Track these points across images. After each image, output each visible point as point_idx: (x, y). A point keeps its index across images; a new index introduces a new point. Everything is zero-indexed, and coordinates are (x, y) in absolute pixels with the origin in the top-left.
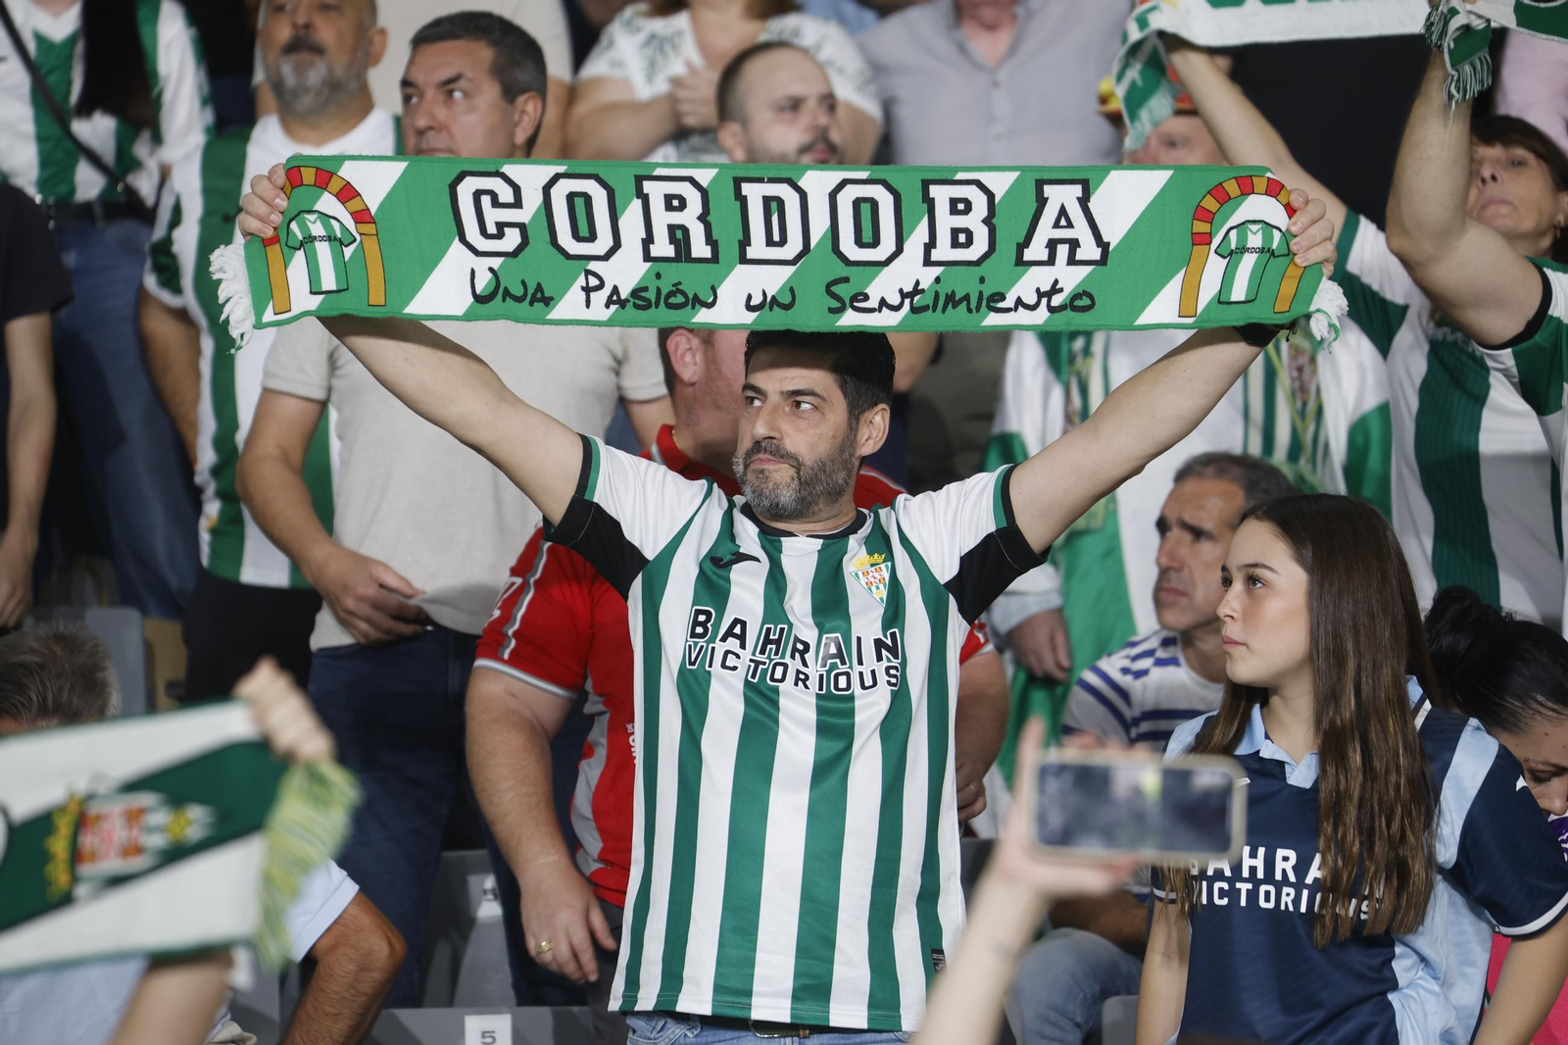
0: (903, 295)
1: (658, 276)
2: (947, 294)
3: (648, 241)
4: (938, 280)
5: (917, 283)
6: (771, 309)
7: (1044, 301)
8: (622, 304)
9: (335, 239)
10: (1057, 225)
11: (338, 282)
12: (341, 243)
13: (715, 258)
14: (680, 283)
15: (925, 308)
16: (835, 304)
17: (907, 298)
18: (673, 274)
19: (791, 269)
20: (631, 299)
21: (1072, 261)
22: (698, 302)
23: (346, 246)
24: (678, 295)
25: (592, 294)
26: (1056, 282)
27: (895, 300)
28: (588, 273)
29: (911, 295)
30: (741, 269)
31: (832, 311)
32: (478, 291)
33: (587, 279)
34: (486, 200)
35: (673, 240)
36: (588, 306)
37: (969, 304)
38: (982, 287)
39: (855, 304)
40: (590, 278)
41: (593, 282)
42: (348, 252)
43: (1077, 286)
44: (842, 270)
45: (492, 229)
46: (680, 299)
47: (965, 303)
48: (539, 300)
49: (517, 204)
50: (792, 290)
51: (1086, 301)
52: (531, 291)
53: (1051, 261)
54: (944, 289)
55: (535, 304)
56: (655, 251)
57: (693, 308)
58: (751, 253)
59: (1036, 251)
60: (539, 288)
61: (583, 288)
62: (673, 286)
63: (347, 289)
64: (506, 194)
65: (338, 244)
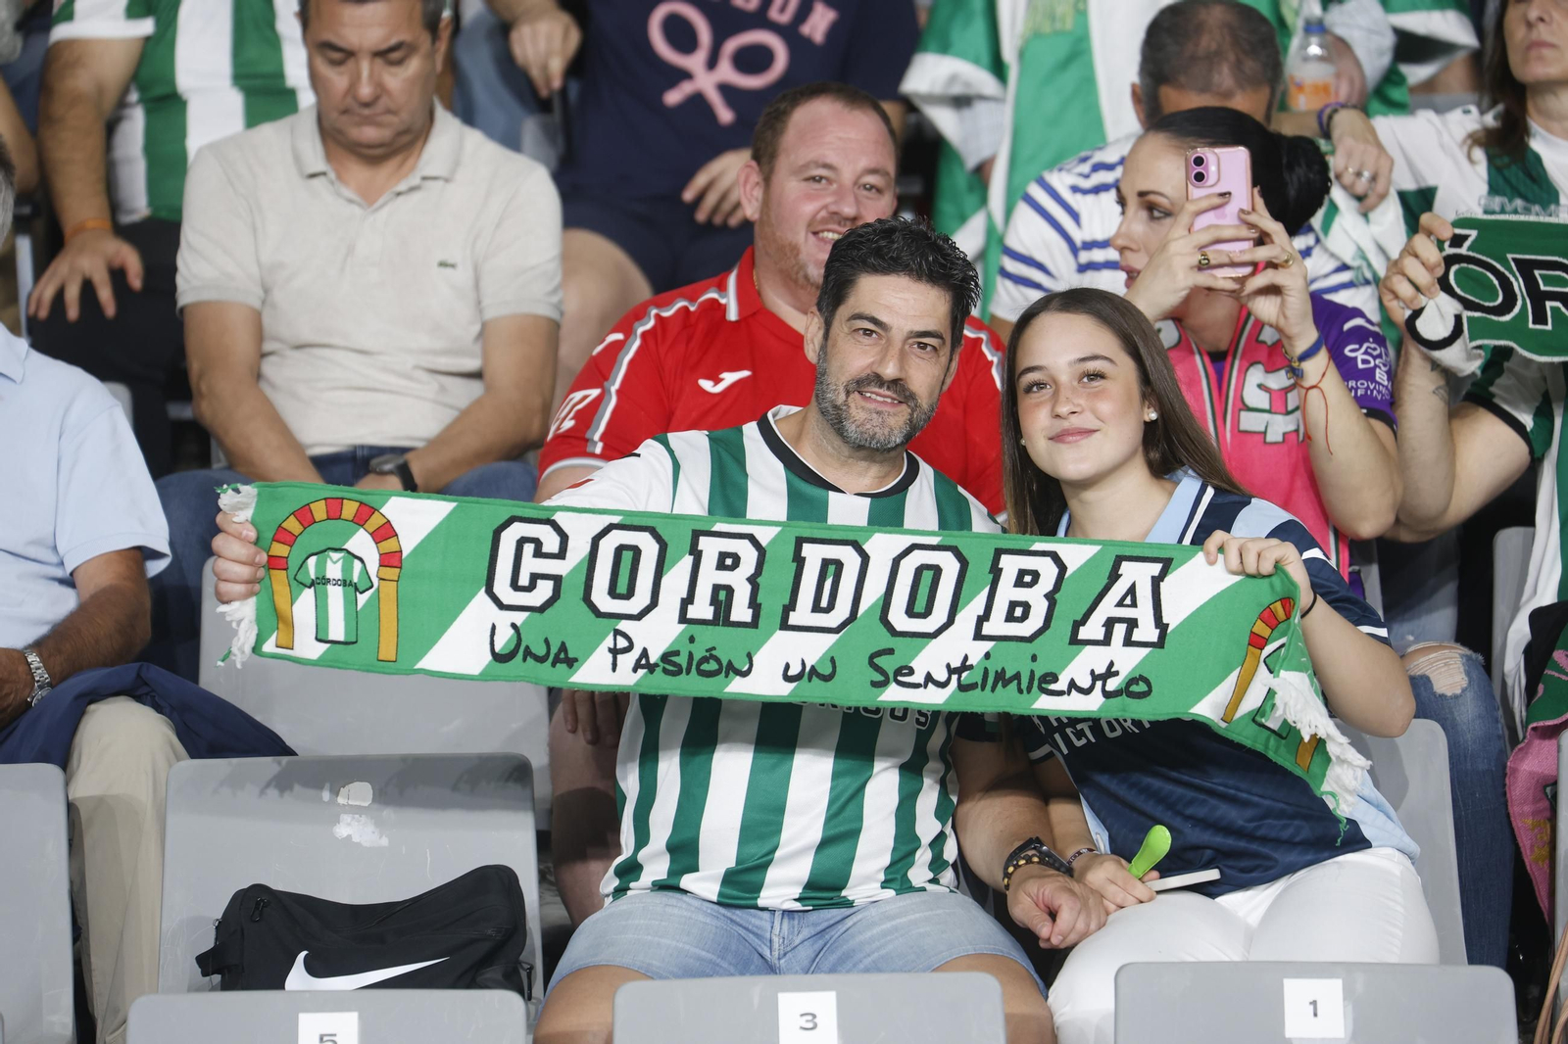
0: (951, 671)
1: (692, 640)
2: (997, 672)
3: (688, 600)
4: (987, 656)
5: (966, 658)
6: (810, 680)
7: (1099, 684)
8: (651, 668)
9: (350, 584)
10: (1120, 604)
11: (347, 633)
12: (356, 589)
13: (754, 623)
14: (714, 648)
15: (972, 687)
16: (879, 678)
17: (955, 674)
18: (708, 637)
19: (833, 638)
20: (661, 664)
21: (1128, 642)
22: (732, 670)
23: (361, 593)
24: (711, 661)
25: (619, 657)
26: (1112, 664)
27: (941, 675)
28: (617, 632)
29: (959, 671)
30: (781, 636)
31: (875, 684)
32: (497, 649)
33: (615, 640)
34: (529, 548)
35: (714, 601)
36: (614, 669)
37: (1019, 684)
38: (1034, 666)
39: (899, 678)
40: (619, 638)
41: (622, 643)
42: (362, 599)
43: (1133, 669)
44: (888, 641)
45: (524, 581)
46: (712, 666)
47: (1016, 682)
48: (562, 661)
49: (561, 555)
50: (833, 660)
51: (1142, 687)
52: (554, 650)
53: (1106, 641)
54: (994, 667)
55: (558, 665)
56: (693, 612)
57: (727, 676)
58: (794, 619)
59: (1093, 629)
60: (563, 648)
61: (610, 650)
62: (707, 651)
63: (356, 642)
64: (551, 543)
65: (352, 589)
